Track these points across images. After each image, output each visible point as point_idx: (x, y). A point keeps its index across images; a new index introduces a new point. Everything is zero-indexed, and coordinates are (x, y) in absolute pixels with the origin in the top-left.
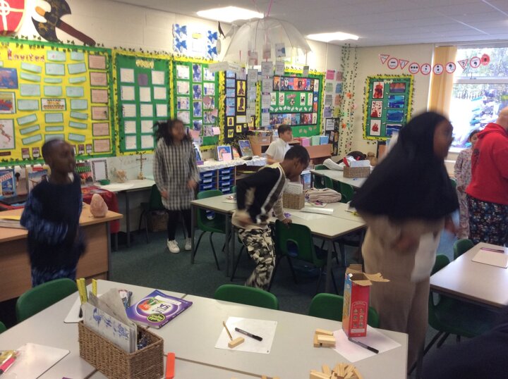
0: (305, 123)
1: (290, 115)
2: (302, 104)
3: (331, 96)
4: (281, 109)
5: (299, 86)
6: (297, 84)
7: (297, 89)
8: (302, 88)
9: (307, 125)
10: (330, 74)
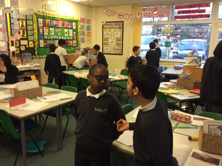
2: (66, 35)
3: (84, 32)
5: (63, 25)
6: (62, 24)
7: (62, 27)
8: (65, 26)
10: (82, 20)
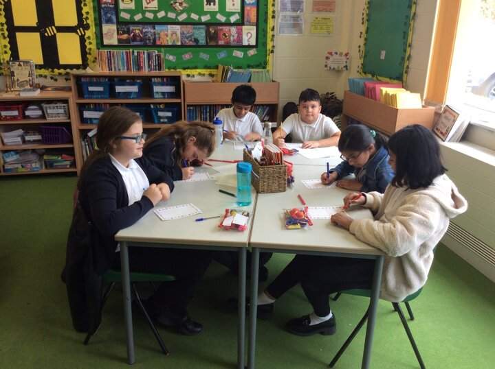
0: (221, 42)
1: (178, 27)
4: (150, 16)
9: (228, 46)
